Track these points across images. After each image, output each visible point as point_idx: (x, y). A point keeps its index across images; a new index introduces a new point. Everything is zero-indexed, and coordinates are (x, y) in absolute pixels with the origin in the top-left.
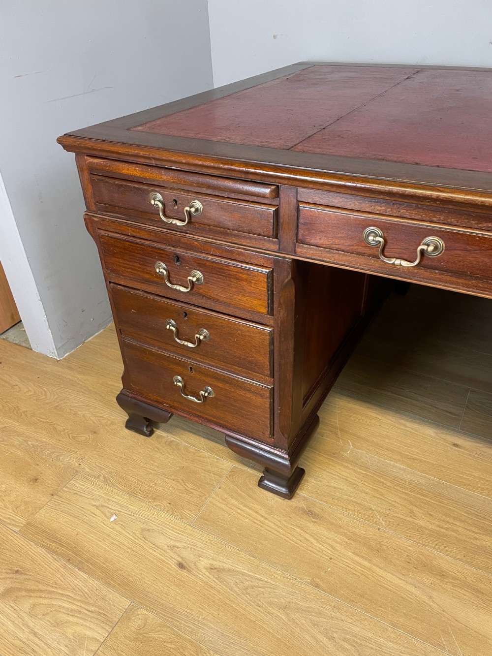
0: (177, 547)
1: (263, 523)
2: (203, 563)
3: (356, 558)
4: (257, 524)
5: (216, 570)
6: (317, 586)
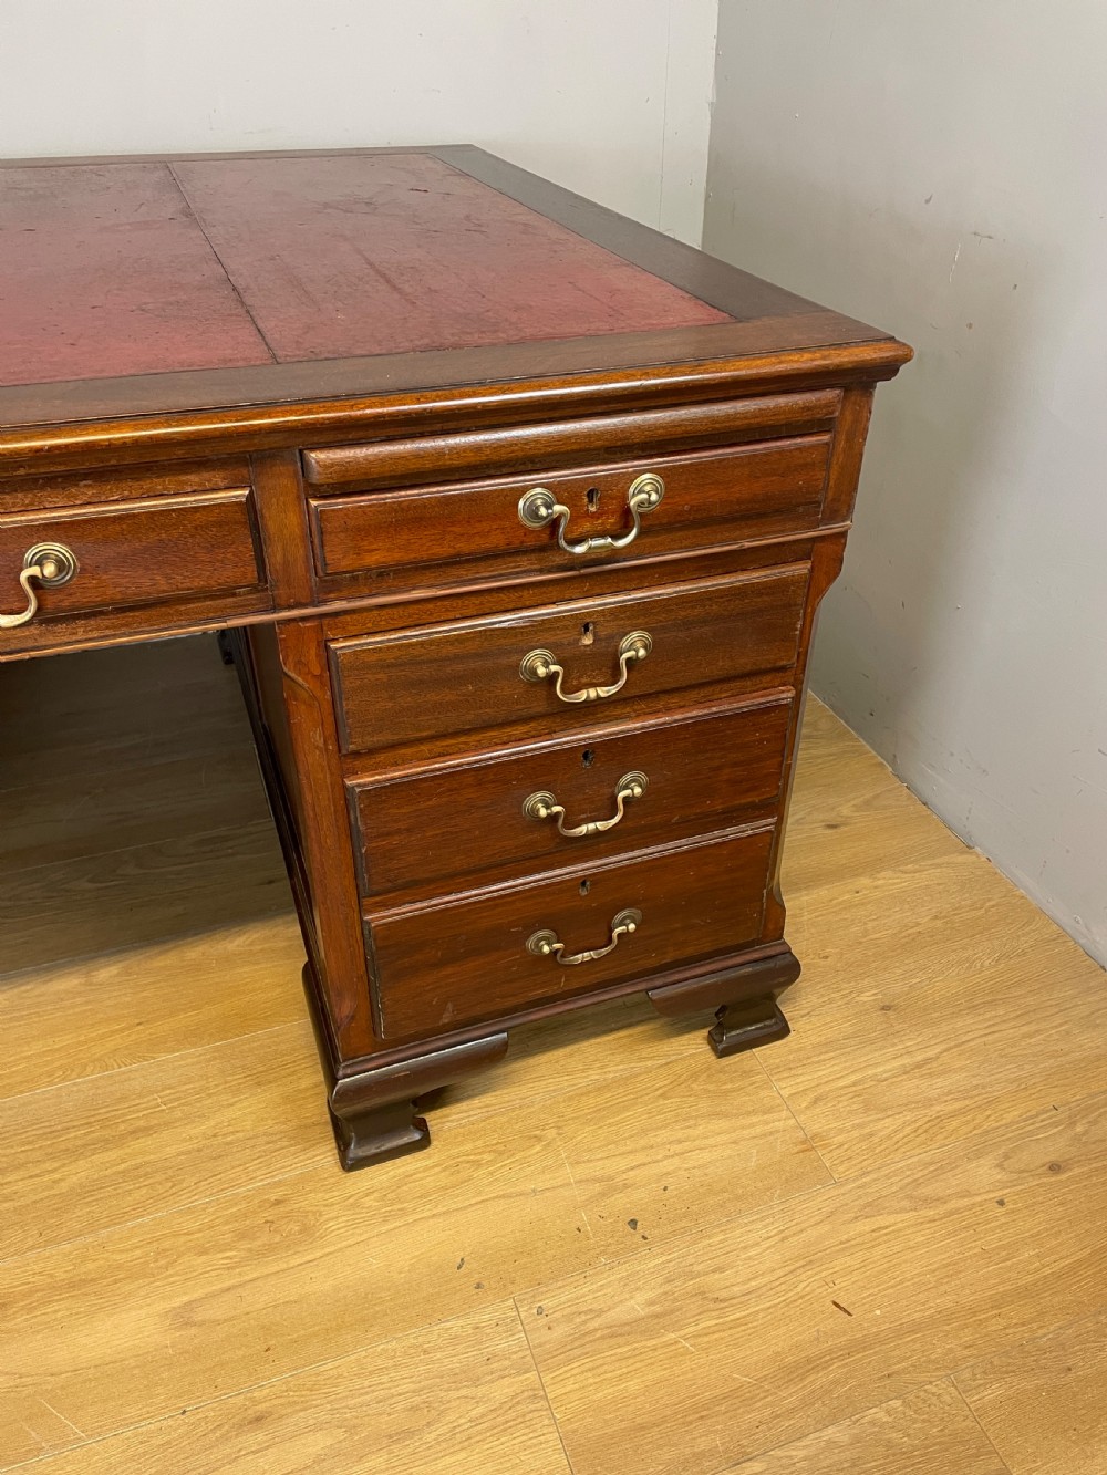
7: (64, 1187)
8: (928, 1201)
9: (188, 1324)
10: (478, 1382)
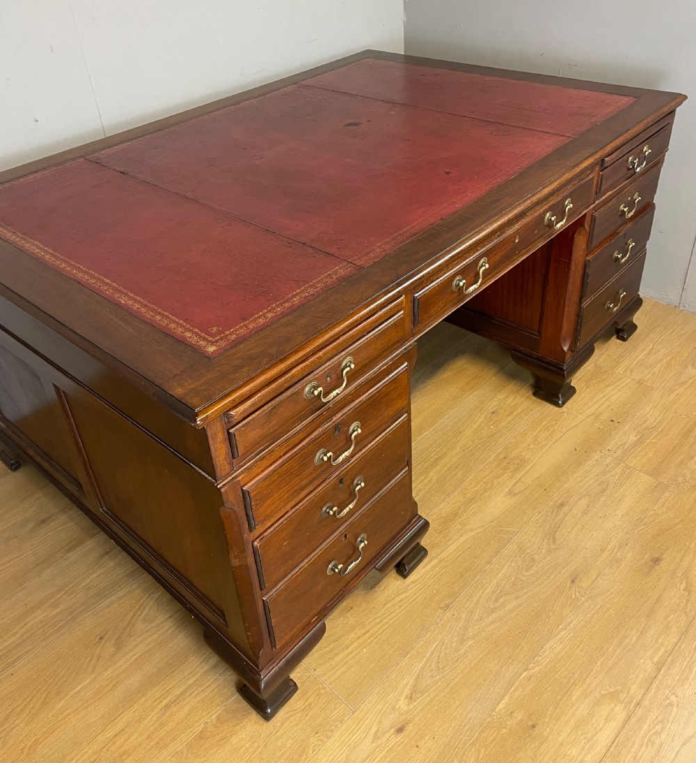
0: (377, 731)
1: (372, 636)
2: (402, 706)
4: (372, 641)
5: (414, 694)
6: (447, 606)
9: (515, 494)
10: (610, 472)
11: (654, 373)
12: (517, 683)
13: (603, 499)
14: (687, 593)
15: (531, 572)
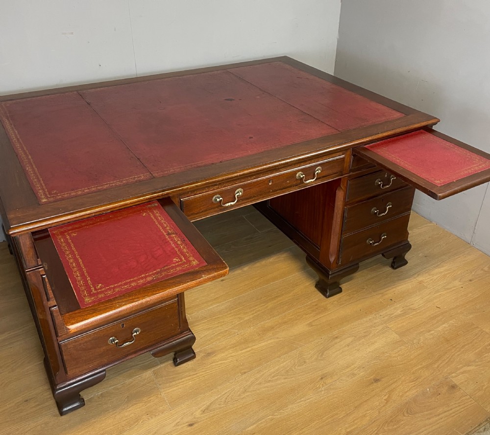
0: (179, 422)
1: (198, 377)
2: (197, 414)
3: (244, 351)
4: (196, 379)
5: (206, 410)
6: (245, 373)
7: (269, 308)
8: (448, 289)
9: (312, 326)
10: (374, 327)
11: (432, 280)
12: (264, 420)
13: (363, 340)
14: (385, 402)
15: (299, 368)
